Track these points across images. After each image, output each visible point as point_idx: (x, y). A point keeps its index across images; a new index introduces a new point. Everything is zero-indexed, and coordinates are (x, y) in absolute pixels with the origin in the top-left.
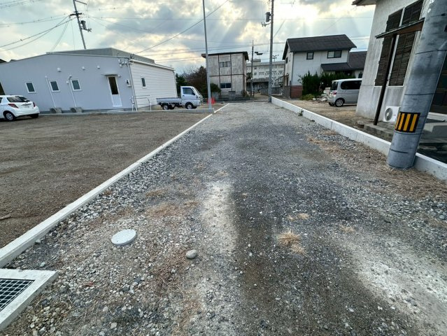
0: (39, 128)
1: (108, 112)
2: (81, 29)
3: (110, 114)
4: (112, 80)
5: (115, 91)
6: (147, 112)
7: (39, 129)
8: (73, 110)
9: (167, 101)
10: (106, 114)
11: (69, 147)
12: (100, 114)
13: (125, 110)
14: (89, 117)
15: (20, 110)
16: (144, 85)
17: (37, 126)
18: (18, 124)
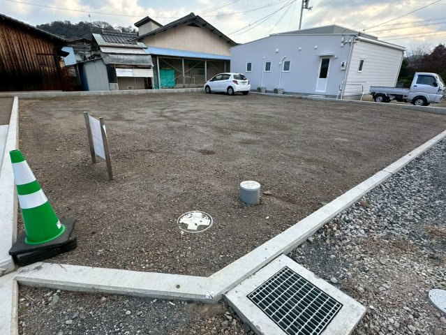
0: (252, 104)
1: (309, 97)
2: (303, 8)
3: (311, 100)
4: (325, 62)
5: (324, 74)
6: (356, 103)
7: (253, 106)
8: (276, 91)
9: (385, 91)
10: (306, 99)
11: (287, 129)
12: (300, 98)
13: (327, 96)
14: (290, 100)
15: (240, 86)
16: (360, 69)
17: (249, 102)
18: (236, 99)
